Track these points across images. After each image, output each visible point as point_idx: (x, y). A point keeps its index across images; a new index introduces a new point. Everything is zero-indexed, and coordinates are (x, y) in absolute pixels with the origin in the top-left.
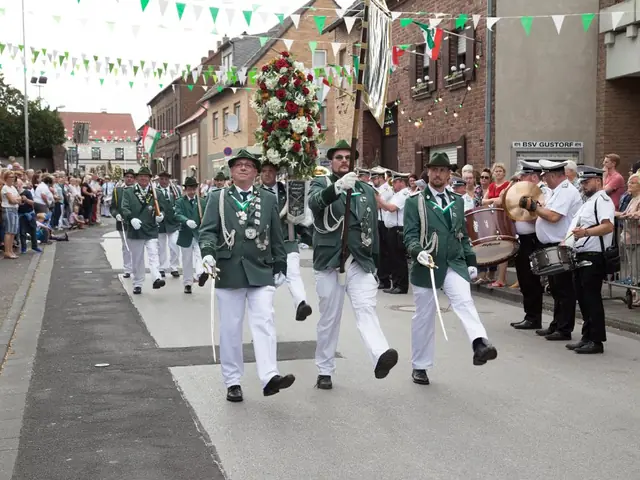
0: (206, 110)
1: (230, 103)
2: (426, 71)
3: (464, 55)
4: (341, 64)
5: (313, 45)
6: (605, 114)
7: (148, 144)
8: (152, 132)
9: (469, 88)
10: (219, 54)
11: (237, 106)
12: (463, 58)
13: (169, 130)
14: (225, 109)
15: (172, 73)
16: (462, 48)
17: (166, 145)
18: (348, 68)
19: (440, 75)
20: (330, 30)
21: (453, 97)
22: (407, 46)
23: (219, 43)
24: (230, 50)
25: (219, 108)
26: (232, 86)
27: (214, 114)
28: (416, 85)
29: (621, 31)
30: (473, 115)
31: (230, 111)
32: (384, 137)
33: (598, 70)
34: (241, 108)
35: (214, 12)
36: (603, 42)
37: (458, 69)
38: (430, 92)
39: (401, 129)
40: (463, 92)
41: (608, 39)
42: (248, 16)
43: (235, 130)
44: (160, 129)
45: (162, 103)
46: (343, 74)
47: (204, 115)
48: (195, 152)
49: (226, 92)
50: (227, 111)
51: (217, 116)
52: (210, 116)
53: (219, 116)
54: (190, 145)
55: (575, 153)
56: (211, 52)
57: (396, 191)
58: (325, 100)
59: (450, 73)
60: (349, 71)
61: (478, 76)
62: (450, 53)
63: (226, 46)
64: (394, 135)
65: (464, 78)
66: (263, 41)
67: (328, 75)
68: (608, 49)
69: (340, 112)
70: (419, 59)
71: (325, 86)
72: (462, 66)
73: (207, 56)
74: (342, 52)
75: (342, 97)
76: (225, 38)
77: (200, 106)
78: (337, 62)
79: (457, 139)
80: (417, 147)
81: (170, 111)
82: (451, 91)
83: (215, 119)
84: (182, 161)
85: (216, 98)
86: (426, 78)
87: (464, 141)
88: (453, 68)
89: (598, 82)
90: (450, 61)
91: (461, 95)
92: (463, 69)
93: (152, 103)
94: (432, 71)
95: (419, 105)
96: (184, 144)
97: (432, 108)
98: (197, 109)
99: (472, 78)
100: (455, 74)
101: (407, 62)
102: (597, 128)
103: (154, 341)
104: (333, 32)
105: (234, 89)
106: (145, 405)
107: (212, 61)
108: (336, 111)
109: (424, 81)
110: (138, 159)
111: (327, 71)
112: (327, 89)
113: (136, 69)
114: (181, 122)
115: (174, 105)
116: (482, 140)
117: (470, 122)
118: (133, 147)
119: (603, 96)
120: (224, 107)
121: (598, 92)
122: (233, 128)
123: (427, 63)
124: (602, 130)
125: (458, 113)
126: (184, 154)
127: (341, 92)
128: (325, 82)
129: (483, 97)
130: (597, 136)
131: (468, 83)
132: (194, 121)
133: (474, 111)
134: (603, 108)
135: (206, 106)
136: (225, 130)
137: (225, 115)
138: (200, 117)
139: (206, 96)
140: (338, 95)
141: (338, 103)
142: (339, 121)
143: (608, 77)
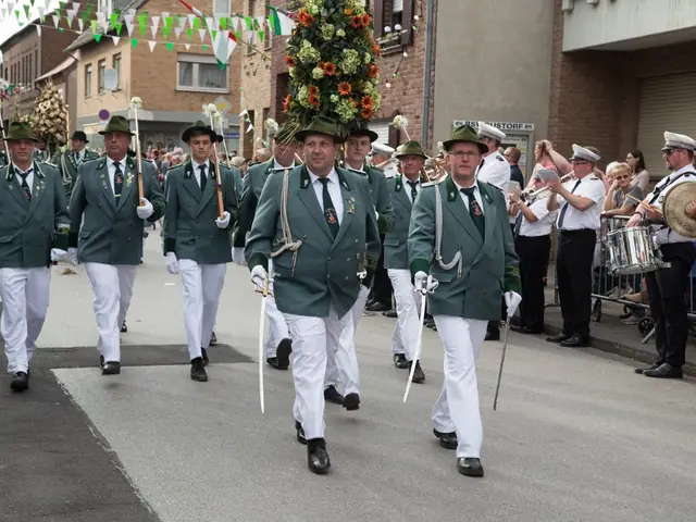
0: (76, 60)
1: (108, 55)
3: (400, 13)
4: (251, 13)
6: (561, 93)
9: (405, 54)
11: (116, 58)
12: (398, 17)
13: (26, 81)
14: (100, 62)
16: (399, 6)
18: (261, 20)
21: (386, 64)
25: (94, 62)
26: (113, 32)
27: (87, 66)
30: (409, 86)
31: (108, 64)
33: (554, 41)
34: (121, 61)
36: (560, 8)
37: (393, 30)
40: (399, 57)
41: (566, 4)
43: (114, 88)
44: (14, 81)
45: (16, 49)
46: (254, 26)
47: (74, 66)
49: (105, 40)
50: (103, 64)
51: (90, 69)
52: (81, 69)
53: (94, 69)
55: (525, 136)
58: (231, 57)
59: (384, 34)
60: (261, 25)
61: (417, 40)
62: (384, 11)
65: (399, 41)
67: (235, 27)
68: (565, 15)
69: (248, 74)
71: (231, 41)
72: (398, 27)
75: (251, 55)
77: (68, 55)
78: (246, 11)
79: (388, 114)
81: (27, 59)
82: (384, 56)
83: (87, 73)
85: (90, 47)
88: (387, 29)
89: (553, 55)
90: (383, 21)
91: (396, 60)
92: (399, 31)
93: (4, 47)
98: (65, 59)
99: (407, 42)
100: (389, 35)
102: (551, 109)
105: (116, 39)
108: (243, 71)
111: (235, 21)
112: (232, 44)
114: (42, 74)
115: (33, 52)
116: (418, 117)
117: (404, 94)
119: (558, 75)
120: (101, 57)
121: (553, 66)
122: (111, 85)
124: (556, 111)
125: (392, 83)
127: (250, 50)
128: (232, 36)
129: (421, 65)
130: (550, 117)
131: (404, 48)
132: (60, 73)
133: (411, 82)
134: (559, 85)
135: (77, 55)
136: (100, 88)
137: (101, 68)
138: (67, 69)
139: (76, 43)
140: (246, 52)
141: (246, 61)
142: (246, 84)
143: (565, 49)
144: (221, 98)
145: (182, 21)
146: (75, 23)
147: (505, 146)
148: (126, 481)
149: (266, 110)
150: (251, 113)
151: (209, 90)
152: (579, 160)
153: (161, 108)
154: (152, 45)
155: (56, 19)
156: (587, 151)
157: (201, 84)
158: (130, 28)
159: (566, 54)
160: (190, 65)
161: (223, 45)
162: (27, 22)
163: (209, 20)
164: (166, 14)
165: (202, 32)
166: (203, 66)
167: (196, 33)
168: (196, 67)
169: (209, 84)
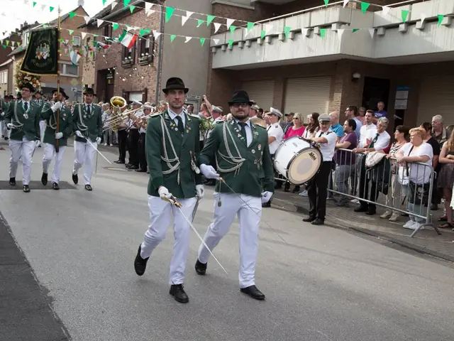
0: (13, 60)
2: (129, 54)
3: (148, 49)
6: (211, 85)
9: (150, 65)
10: (21, 31)
12: (147, 50)
16: (148, 46)
19: (136, 57)
20: (82, 27)
21: (142, 69)
23: (22, 25)
24: (28, 30)
28: (124, 60)
29: (219, 47)
32: (107, 85)
33: (209, 64)
36: (211, 51)
37: (145, 55)
38: (131, 65)
39: (115, 81)
41: (214, 50)
47: (12, 62)
48: (6, 81)
55: (197, 101)
56: (17, 30)
58: (78, 62)
59: (141, 57)
61: (155, 60)
62: (142, 47)
63: (25, 27)
64: (113, 84)
65: (147, 60)
69: (86, 70)
71: (78, 55)
72: (147, 54)
73: (15, 31)
74: (88, 39)
75: (87, 62)
76: (26, 23)
77: (10, 57)
79: (142, 89)
82: (141, 65)
86: (130, 57)
87: (146, 91)
88: (143, 54)
89: (208, 69)
90: (141, 51)
91: (146, 67)
92: (147, 56)
94: (133, 55)
95: (125, 71)
97: (132, 73)
98: (8, 59)
99: (150, 61)
100: (143, 57)
101: (120, 49)
104: (84, 29)
108: (84, 68)
109: (128, 59)
112: (79, 57)
116: (154, 91)
117: (149, 81)
119: (210, 76)
121: (208, 74)
123: (130, 50)
124: (209, 92)
128: (78, 53)
129: (156, 70)
131: (149, 63)
132: (6, 65)
133: (152, 77)
134: (210, 82)
135: (13, 58)
138: (9, 63)
139: (12, 53)
140: (85, 60)
141: (85, 64)
142: (85, 74)
143: (213, 68)
144: (74, 80)
147: (188, 105)
149: (93, 84)
150: (86, 85)
151: (72, 76)
152: (215, 111)
153: (49, 82)
155: (8, 42)
156: (218, 108)
157: (67, 73)
159: (213, 69)
160: (62, 64)
161: (75, 57)
166: (68, 65)
168: (65, 66)
169: (70, 73)
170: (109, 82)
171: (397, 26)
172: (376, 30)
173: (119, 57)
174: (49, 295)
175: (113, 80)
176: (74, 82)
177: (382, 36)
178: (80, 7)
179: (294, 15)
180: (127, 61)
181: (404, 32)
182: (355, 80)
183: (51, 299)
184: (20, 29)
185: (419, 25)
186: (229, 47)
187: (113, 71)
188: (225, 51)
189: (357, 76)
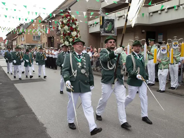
1: (22, 36)
2: (59, 30)
4: (43, 29)
5: (38, 25)
7: (6, 43)
8: (7, 40)
11: (23, 36)
13: (10, 40)
15: (11, 29)
17: (10, 43)
20: (41, 23)
22: (55, 26)
24: (22, 26)
25: (20, 36)
26: (23, 32)
28: (57, 33)
29: (91, 25)
31: (22, 37)
32: (51, 42)
35: (20, 19)
36: (89, 27)
39: (54, 40)
41: (89, 26)
42: (26, 20)
44: (8, 40)
45: (8, 35)
47: (17, 37)
48: (16, 44)
49: (22, 33)
54: (14, 43)
56: (18, 26)
57: (55, 51)
58: (41, 35)
63: (21, 25)
64: (53, 42)
66: (29, 24)
70: (58, 28)
73: (17, 27)
74: (43, 27)
75: (44, 35)
76: (21, 24)
77: (16, 36)
78: (42, 29)
80: (58, 44)
83: (19, 38)
84: (13, 46)
93: (7, 35)
95: (58, 36)
96: (13, 43)
97: (60, 37)
98: (16, 37)
101: (55, 29)
103: (10, 79)
105: (23, 33)
106: (10, 91)
107: (19, 28)
108: (43, 37)
110: (4, 46)
111: (41, 30)
112: (41, 33)
113: (4, 29)
114: (13, 39)
115: (11, 36)
118: (3, 44)
119: (89, 36)
122: (23, 40)
124: (89, 42)
126: (13, 45)
127: (43, 34)
128: (41, 32)
134: (89, 38)
135: (18, 36)
136: (21, 40)
137: (21, 37)
138: (16, 38)
142: (43, 39)
143: (90, 32)
145: (33, 30)
146: (17, 31)
148: (26, 103)
149: (46, 43)
150: (44, 43)
151: (38, 40)
153: (30, 43)
154: (29, 34)
157: (36, 39)
158: (25, 31)
160: (35, 37)
161: (39, 33)
162: (10, 32)
163: (37, 30)
164: (30, 29)
165: (36, 32)
167: (35, 32)
168: (36, 37)
169: (38, 39)
170: (52, 41)
171: (157, 12)
172: (149, 14)
173: (55, 32)
174: (44, 126)
175: (53, 40)
176: (39, 42)
177: (152, 16)
178: (40, 16)
179: (118, 11)
180: (58, 33)
181: (160, 14)
182: (143, 33)
183: (45, 128)
184: (19, 26)
185: (166, 10)
186: (95, 25)
187: (53, 37)
188: (93, 26)
189: (143, 31)
